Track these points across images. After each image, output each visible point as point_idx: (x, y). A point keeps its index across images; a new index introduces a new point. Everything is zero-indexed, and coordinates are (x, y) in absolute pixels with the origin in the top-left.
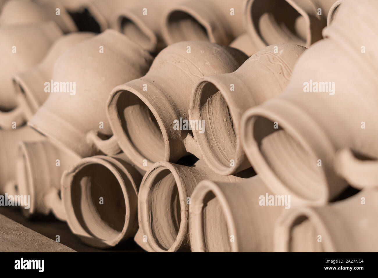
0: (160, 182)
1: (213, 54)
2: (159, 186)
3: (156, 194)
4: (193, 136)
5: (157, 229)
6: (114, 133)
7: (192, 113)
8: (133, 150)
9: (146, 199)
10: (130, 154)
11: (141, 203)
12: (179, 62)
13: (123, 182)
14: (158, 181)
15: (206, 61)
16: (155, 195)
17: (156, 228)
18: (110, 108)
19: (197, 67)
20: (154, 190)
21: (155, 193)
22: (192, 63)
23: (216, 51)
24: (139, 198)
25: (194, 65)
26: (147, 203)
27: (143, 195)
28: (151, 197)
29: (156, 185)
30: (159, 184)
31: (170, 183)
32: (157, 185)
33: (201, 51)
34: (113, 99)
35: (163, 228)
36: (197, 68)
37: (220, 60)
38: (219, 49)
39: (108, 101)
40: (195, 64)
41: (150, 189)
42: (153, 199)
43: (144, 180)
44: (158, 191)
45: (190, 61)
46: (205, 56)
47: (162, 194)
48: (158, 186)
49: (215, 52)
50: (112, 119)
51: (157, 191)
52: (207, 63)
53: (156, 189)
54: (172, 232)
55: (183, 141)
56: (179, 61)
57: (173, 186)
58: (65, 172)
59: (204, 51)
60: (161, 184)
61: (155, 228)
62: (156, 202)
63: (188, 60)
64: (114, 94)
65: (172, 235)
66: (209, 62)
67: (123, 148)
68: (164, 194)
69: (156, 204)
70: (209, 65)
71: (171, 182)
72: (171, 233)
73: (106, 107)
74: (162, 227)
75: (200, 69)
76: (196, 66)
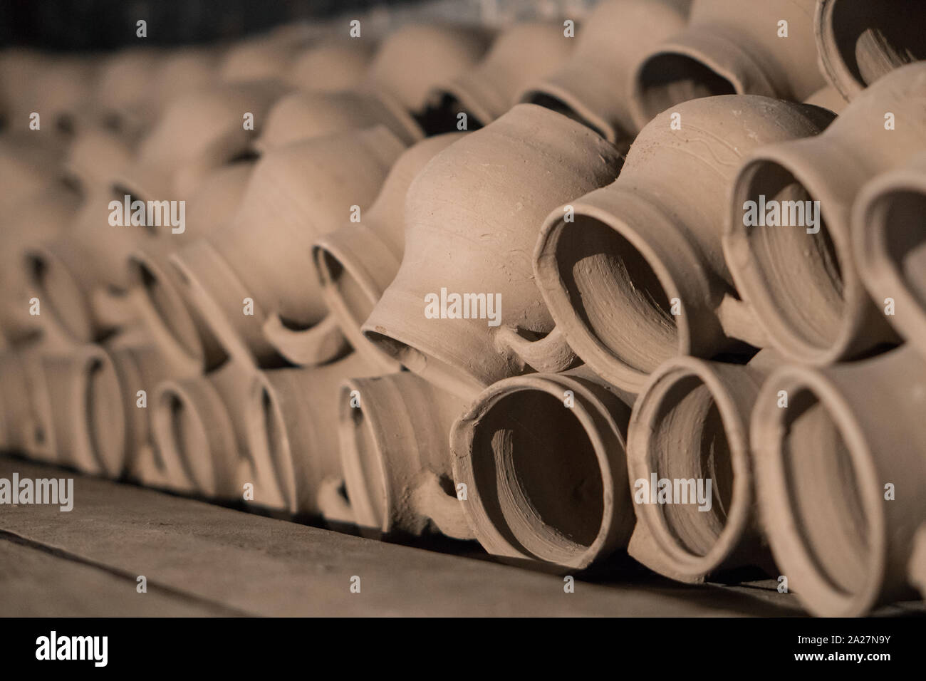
0: (672, 412)
1: (763, 116)
2: (671, 423)
3: (667, 441)
4: (737, 296)
5: (678, 520)
6: (556, 321)
7: (732, 244)
8: (601, 354)
9: (644, 454)
10: (597, 363)
11: (635, 465)
12: (687, 141)
13: (590, 420)
14: (669, 412)
15: (749, 130)
16: (664, 445)
17: (676, 518)
18: (542, 265)
19: (731, 146)
20: (661, 432)
21: (663, 440)
22: (715, 139)
23: (767, 109)
24: (629, 453)
25: (721, 143)
26: (649, 464)
27: (637, 445)
28: (655, 449)
29: (665, 420)
30: (670, 418)
31: (695, 413)
32: (667, 421)
33: (735, 112)
34: (548, 242)
35: (691, 516)
36: (729, 148)
37: (778, 125)
38: (773, 105)
39: (536, 249)
40: (724, 141)
41: (651, 431)
42: (660, 454)
43: (637, 411)
44: (670, 435)
45: (712, 137)
46: (745, 121)
47: (680, 441)
48: (669, 422)
49: (765, 111)
50: (548, 290)
51: (668, 435)
52: (751, 136)
53: (664, 431)
54: (711, 523)
55: (715, 312)
56: (685, 140)
57: (702, 421)
58: (457, 419)
59: (740, 112)
60: (674, 417)
61: (673, 516)
62: (668, 459)
63: (707, 134)
64: (550, 229)
65: (713, 530)
66: (754, 133)
67: (580, 353)
68: (683, 441)
69: (668, 465)
70: (756, 137)
71: (697, 410)
72: (709, 526)
73: (534, 264)
74: (688, 515)
75: (736, 149)
76: (727, 143)
